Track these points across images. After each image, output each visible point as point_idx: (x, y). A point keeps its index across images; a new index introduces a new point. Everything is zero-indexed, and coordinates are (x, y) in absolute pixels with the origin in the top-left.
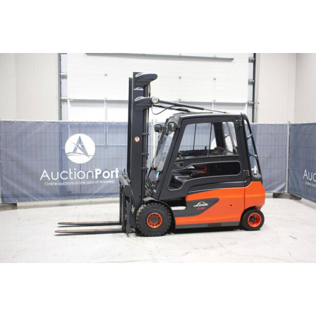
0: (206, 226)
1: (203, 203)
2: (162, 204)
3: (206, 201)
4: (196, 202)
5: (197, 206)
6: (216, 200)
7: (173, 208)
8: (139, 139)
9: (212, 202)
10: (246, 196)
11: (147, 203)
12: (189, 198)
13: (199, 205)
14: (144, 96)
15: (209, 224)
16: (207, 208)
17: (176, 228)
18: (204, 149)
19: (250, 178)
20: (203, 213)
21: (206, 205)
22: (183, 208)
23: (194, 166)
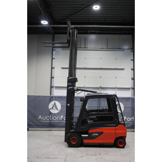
0: (98, 145)
1: (96, 134)
2: (78, 133)
3: (97, 133)
4: (93, 133)
5: (93, 135)
6: (102, 133)
7: (83, 135)
8: (69, 104)
9: (100, 133)
10: (116, 132)
11: (71, 132)
12: (90, 131)
13: (94, 134)
14: (72, 87)
15: (99, 144)
16: (98, 136)
17: (84, 144)
18: (102, 109)
19: (119, 123)
20: (96, 138)
21: (98, 135)
22: (87, 135)
23: (96, 116)
